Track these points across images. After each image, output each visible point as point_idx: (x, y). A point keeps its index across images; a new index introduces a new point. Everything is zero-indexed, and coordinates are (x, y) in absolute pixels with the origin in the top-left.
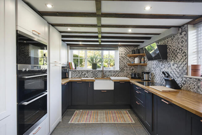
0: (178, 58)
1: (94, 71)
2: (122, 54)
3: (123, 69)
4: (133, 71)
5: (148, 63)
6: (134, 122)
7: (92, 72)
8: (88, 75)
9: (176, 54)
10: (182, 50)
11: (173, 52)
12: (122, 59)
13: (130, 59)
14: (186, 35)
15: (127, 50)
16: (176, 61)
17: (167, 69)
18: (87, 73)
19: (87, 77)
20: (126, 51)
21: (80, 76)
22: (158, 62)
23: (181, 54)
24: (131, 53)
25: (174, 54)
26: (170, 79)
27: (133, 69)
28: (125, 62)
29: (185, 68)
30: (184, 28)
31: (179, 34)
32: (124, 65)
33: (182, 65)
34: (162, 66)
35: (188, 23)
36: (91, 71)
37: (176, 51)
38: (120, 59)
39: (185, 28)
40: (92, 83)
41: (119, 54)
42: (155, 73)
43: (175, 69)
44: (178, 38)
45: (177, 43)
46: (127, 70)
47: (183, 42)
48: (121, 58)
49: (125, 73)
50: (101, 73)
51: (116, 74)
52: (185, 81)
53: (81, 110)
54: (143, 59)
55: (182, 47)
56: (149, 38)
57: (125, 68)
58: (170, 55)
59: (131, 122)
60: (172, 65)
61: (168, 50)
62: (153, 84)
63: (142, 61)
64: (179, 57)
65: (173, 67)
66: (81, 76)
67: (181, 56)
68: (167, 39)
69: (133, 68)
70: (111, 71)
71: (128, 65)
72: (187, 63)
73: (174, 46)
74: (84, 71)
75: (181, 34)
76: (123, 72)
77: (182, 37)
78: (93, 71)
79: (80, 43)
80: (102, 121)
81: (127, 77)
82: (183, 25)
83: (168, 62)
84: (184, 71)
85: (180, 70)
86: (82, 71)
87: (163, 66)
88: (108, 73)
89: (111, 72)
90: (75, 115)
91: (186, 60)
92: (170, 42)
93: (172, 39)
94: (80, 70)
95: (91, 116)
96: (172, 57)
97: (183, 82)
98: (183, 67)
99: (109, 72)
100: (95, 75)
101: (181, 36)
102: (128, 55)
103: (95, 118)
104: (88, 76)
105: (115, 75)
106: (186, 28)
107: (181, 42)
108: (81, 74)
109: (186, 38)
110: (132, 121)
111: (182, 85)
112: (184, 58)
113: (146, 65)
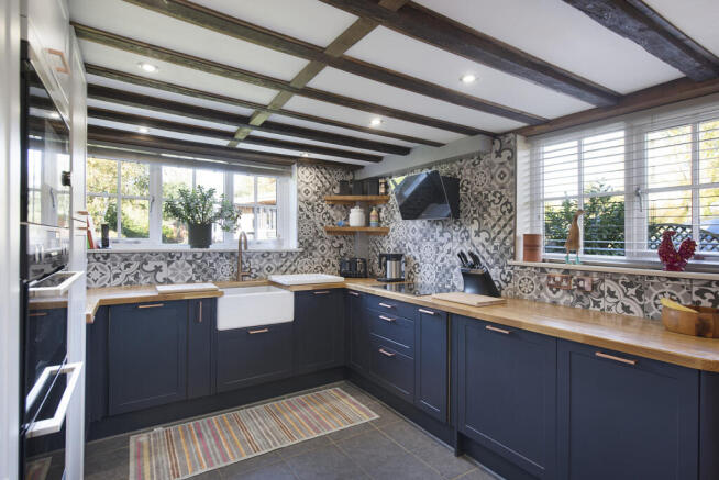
0: (490, 215)
1: (199, 256)
2: (307, 192)
3: (310, 245)
4: (342, 252)
5: (392, 226)
6: (377, 417)
7: (190, 258)
8: (170, 272)
9: (485, 204)
10: (502, 196)
11: (476, 199)
12: (306, 209)
13: (332, 212)
14: (513, 159)
15: (324, 180)
16: (486, 224)
17: (457, 244)
18: (169, 263)
19: (168, 281)
20: (320, 184)
21: (131, 278)
22: (428, 225)
23: (499, 206)
24: (337, 191)
25: (480, 204)
26: (480, 272)
27: (341, 246)
28: (318, 221)
29: (508, 242)
30: (507, 140)
31: (494, 155)
32: (313, 230)
33: (502, 236)
34: (441, 235)
35: (516, 131)
36: (186, 253)
37: (486, 196)
38: (301, 209)
39: (509, 142)
40: (211, 304)
41: (299, 191)
42: (418, 257)
43: (483, 246)
44: (491, 165)
45: (488, 178)
46: (323, 249)
47: (505, 175)
48: (303, 206)
49: (316, 260)
50: (228, 262)
51: (288, 263)
52: (509, 274)
53: (159, 430)
54: (374, 213)
55: (502, 188)
56: (404, 151)
57: (318, 244)
58: (466, 206)
59: (367, 419)
60: (473, 234)
61: (461, 192)
62: (411, 289)
63: (373, 220)
64: (493, 214)
65: (476, 240)
66: (136, 276)
67: (499, 212)
68: (459, 163)
69: (342, 241)
70: (269, 253)
71: (328, 232)
72: (513, 230)
73: (479, 182)
74: (154, 258)
75: (499, 154)
76: (311, 254)
77: (502, 164)
78: (195, 255)
79: (143, 130)
80: (275, 444)
81: (322, 271)
82: (505, 134)
83: (461, 225)
84: (507, 250)
85: (496, 248)
86: (142, 254)
87: (447, 235)
88: (257, 261)
89: (271, 257)
90: (139, 456)
91: (512, 222)
92: (468, 171)
93: (474, 164)
94: (133, 253)
95: (217, 439)
96: (475, 213)
97: (504, 277)
98: (505, 239)
99: (263, 256)
100: (205, 271)
101: (499, 160)
102: (327, 196)
103: (243, 442)
104: (173, 279)
105: (284, 268)
106: (512, 143)
107: (499, 176)
108: (140, 267)
109: (511, 168)
110: (369, 415)
111: (503, 284)
112: (508, 218)
113: (386, 233)
